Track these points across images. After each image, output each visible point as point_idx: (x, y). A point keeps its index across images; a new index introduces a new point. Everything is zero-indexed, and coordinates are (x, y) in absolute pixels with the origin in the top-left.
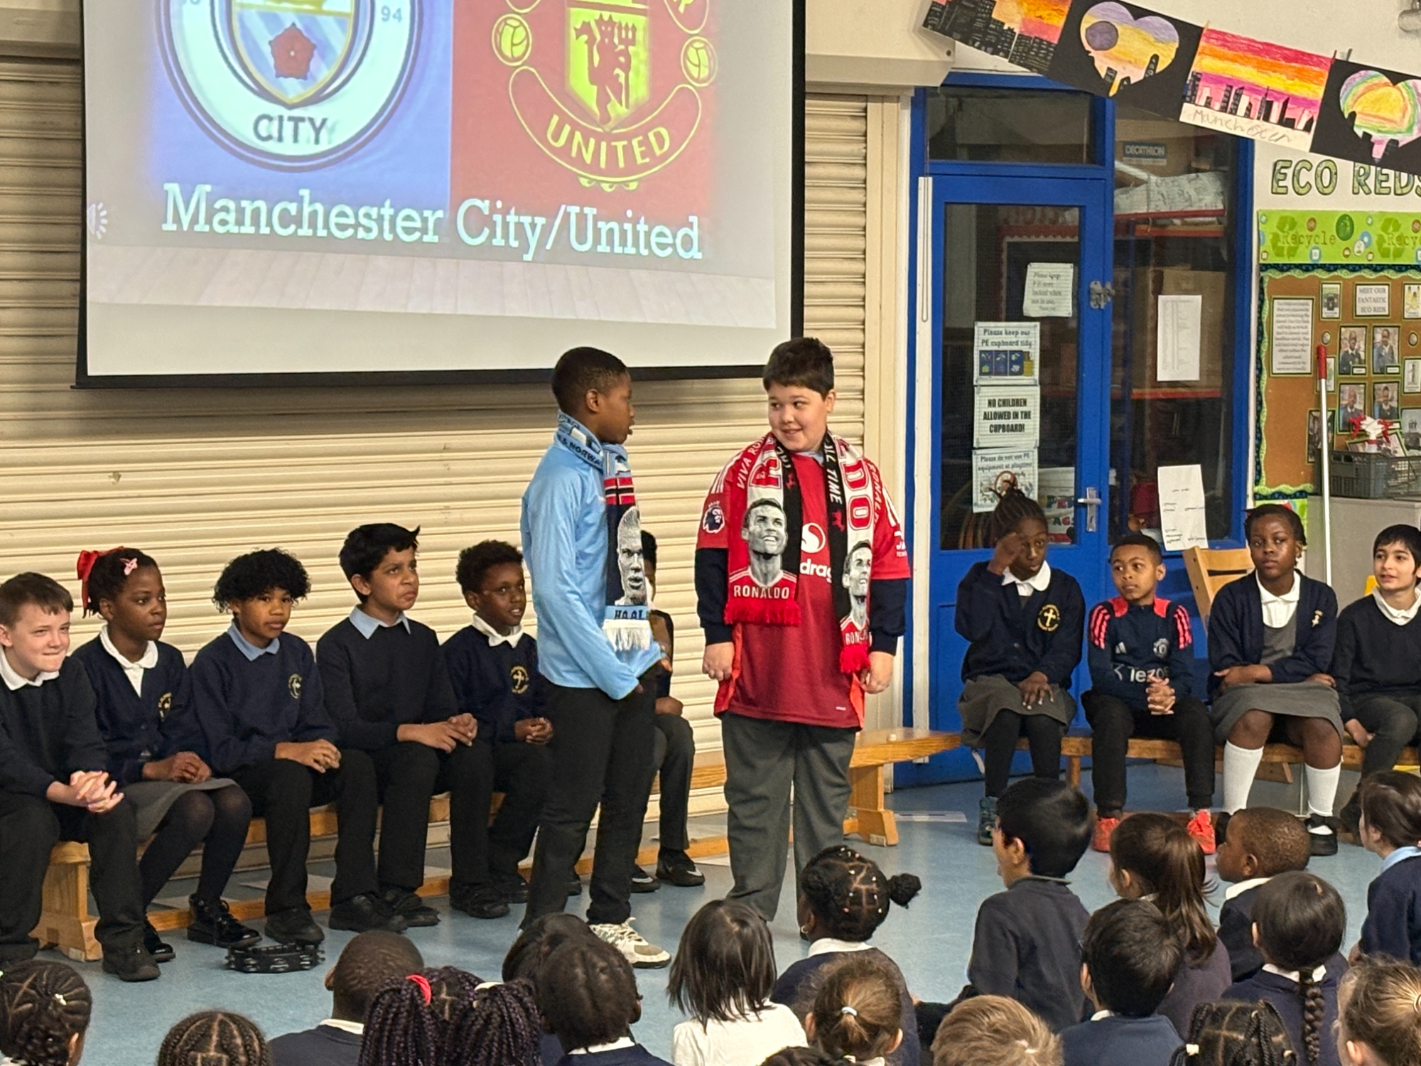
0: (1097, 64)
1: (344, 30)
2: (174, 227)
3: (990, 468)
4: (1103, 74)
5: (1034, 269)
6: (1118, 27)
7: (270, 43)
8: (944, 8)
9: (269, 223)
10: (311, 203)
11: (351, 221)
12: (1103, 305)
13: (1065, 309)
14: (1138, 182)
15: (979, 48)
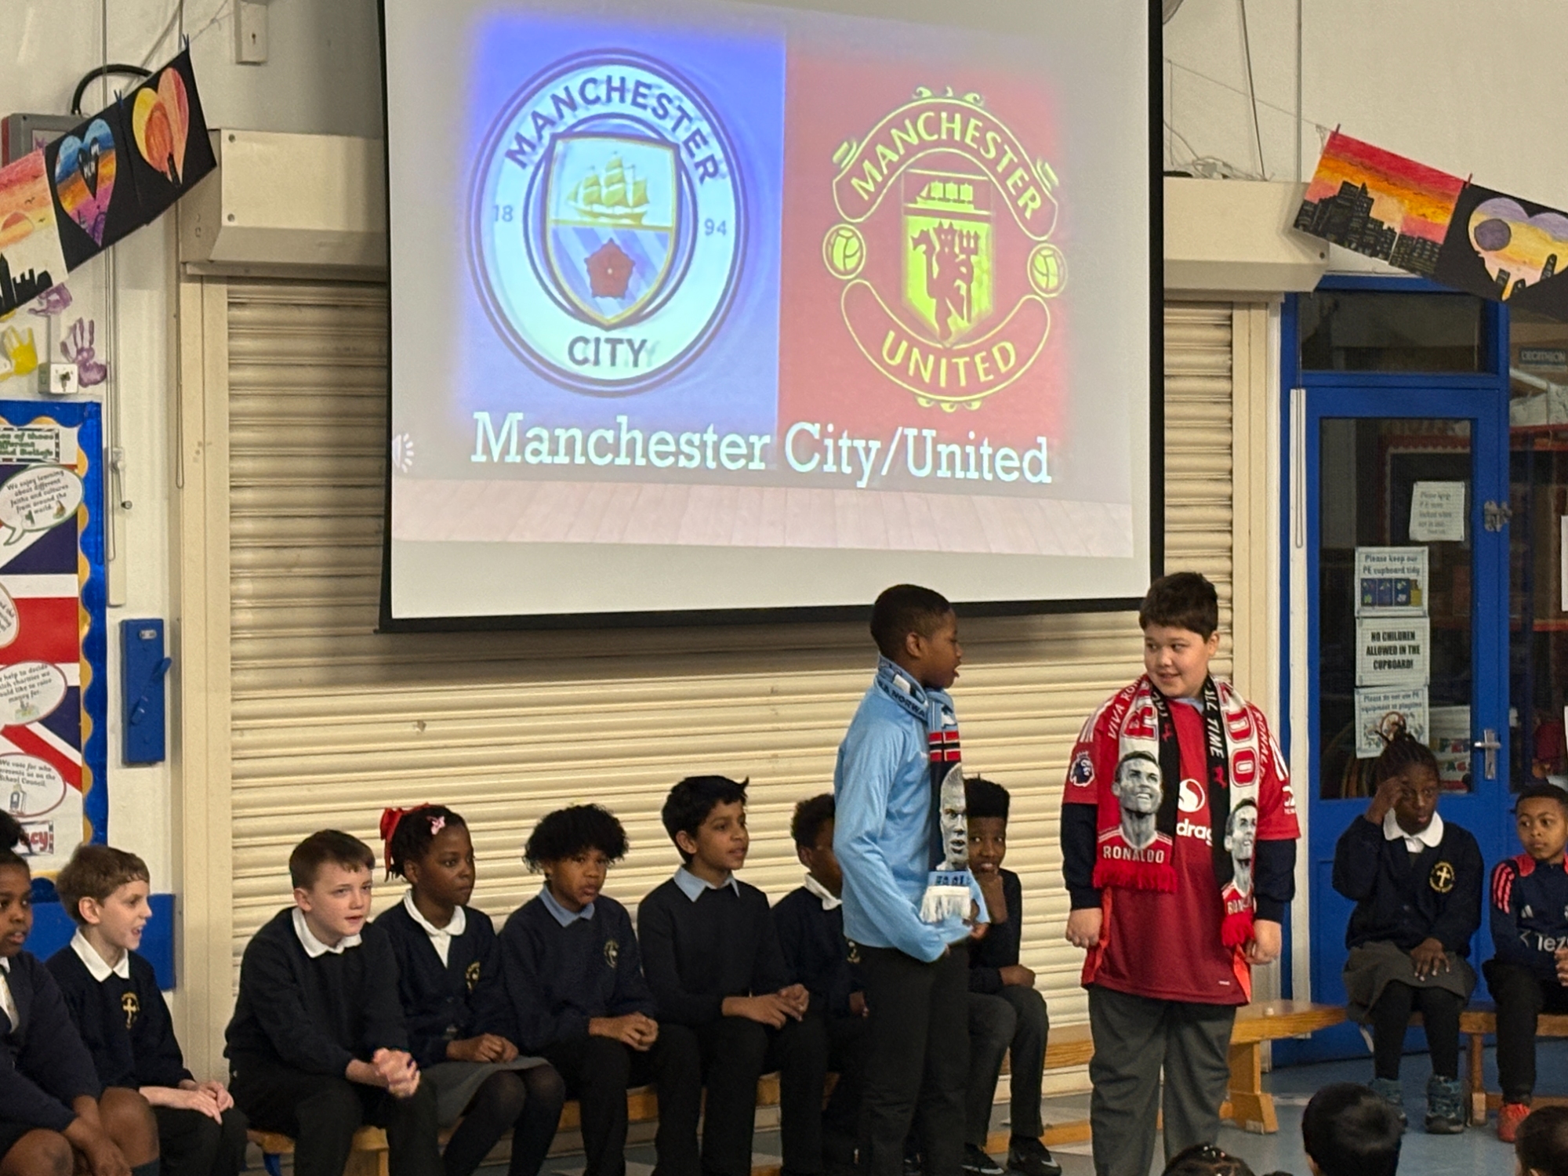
0: (1488, 265)
1: (664, 246)
2: (484, 459)
3: (1374, 709)
4: (1494, 275)
5: (1420, 488)
6: (1512, 227)
7: (586, 261)
8: (1316, 206)
9: (585, 453)
10: (629, 430)
11: (672, 448)
12: (1498, 527)
13: (1456, 532)
14: (1537, 392)
15: (1356, 250)
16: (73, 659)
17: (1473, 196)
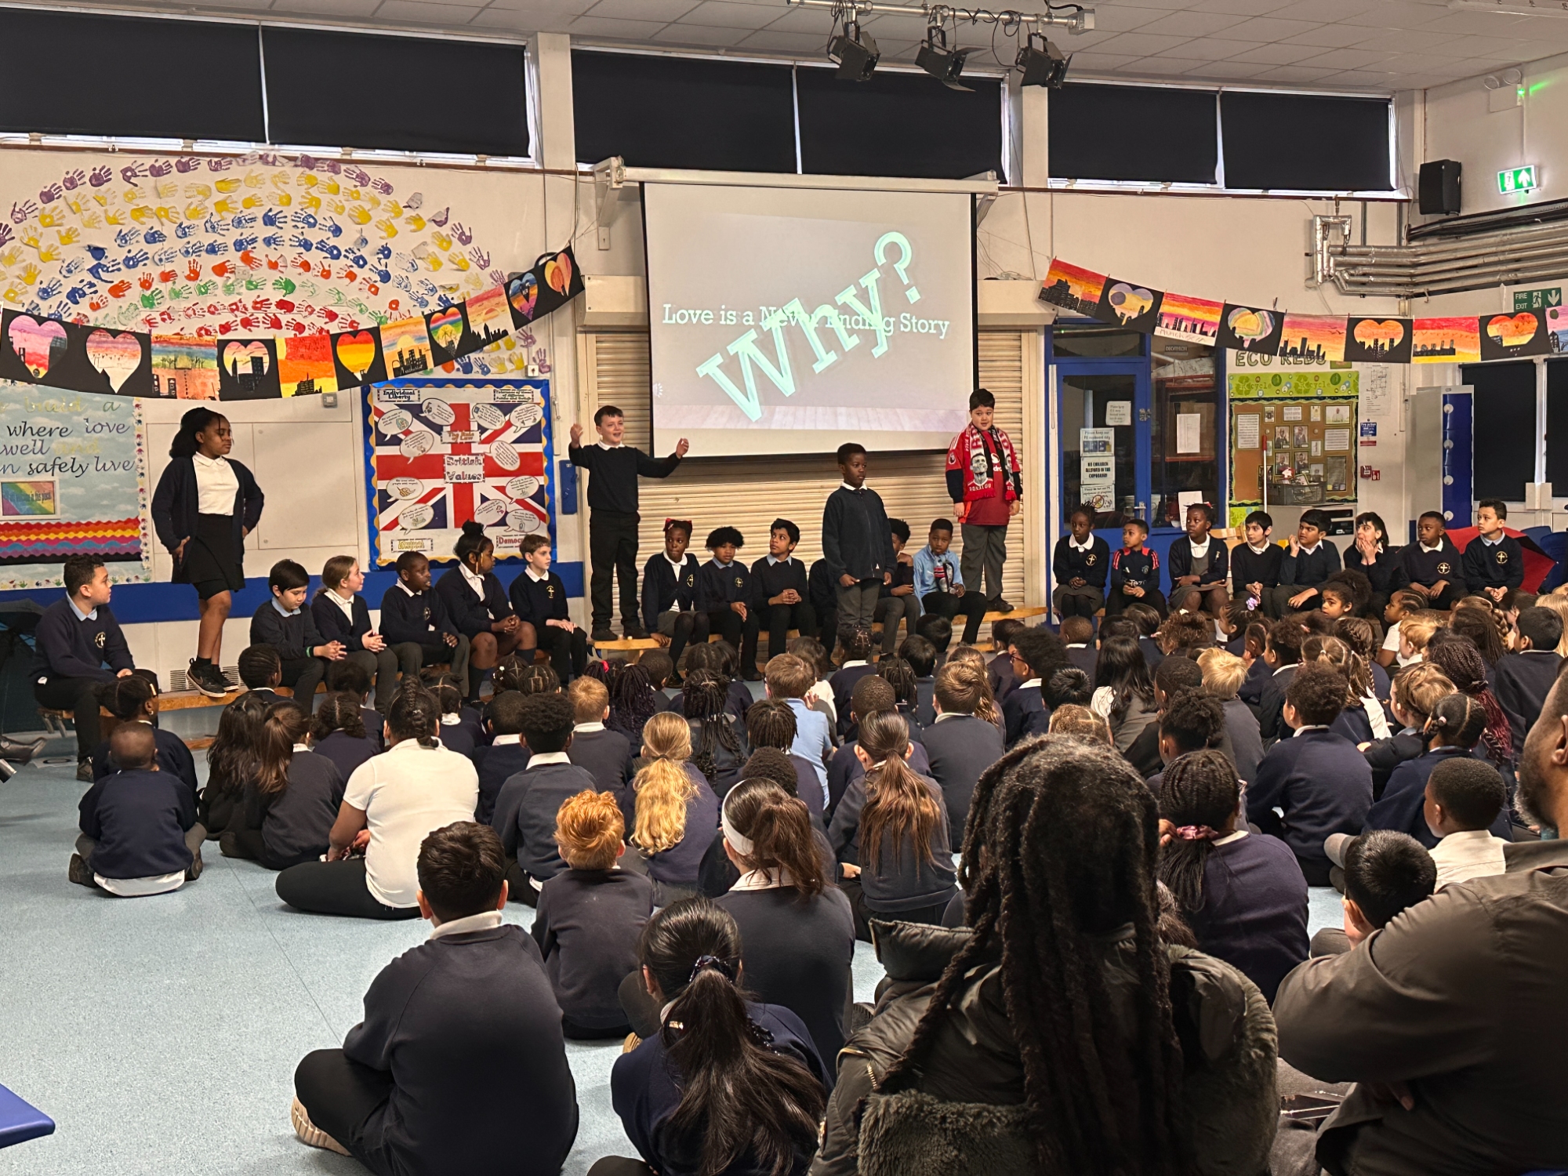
0: (1116, 311)
3: (1089, 492)
4: (1119, 315)
5: (1110, 404)
6: (1126, 295)
8: (1047, 290)
12: (1146, 419)
13: (1127, 422)
14: (1169, 363)
15: (1063, 307)
16: (542, 475)
17: (1111, 283)
